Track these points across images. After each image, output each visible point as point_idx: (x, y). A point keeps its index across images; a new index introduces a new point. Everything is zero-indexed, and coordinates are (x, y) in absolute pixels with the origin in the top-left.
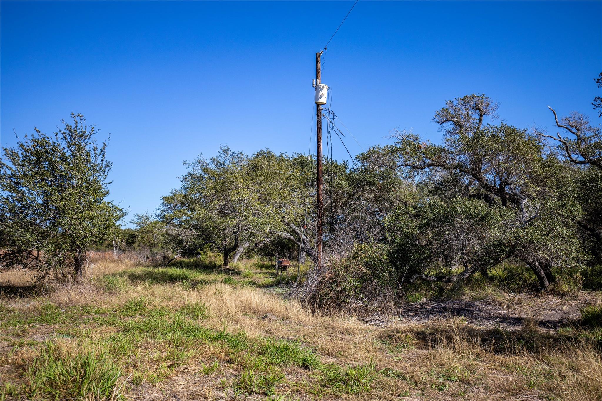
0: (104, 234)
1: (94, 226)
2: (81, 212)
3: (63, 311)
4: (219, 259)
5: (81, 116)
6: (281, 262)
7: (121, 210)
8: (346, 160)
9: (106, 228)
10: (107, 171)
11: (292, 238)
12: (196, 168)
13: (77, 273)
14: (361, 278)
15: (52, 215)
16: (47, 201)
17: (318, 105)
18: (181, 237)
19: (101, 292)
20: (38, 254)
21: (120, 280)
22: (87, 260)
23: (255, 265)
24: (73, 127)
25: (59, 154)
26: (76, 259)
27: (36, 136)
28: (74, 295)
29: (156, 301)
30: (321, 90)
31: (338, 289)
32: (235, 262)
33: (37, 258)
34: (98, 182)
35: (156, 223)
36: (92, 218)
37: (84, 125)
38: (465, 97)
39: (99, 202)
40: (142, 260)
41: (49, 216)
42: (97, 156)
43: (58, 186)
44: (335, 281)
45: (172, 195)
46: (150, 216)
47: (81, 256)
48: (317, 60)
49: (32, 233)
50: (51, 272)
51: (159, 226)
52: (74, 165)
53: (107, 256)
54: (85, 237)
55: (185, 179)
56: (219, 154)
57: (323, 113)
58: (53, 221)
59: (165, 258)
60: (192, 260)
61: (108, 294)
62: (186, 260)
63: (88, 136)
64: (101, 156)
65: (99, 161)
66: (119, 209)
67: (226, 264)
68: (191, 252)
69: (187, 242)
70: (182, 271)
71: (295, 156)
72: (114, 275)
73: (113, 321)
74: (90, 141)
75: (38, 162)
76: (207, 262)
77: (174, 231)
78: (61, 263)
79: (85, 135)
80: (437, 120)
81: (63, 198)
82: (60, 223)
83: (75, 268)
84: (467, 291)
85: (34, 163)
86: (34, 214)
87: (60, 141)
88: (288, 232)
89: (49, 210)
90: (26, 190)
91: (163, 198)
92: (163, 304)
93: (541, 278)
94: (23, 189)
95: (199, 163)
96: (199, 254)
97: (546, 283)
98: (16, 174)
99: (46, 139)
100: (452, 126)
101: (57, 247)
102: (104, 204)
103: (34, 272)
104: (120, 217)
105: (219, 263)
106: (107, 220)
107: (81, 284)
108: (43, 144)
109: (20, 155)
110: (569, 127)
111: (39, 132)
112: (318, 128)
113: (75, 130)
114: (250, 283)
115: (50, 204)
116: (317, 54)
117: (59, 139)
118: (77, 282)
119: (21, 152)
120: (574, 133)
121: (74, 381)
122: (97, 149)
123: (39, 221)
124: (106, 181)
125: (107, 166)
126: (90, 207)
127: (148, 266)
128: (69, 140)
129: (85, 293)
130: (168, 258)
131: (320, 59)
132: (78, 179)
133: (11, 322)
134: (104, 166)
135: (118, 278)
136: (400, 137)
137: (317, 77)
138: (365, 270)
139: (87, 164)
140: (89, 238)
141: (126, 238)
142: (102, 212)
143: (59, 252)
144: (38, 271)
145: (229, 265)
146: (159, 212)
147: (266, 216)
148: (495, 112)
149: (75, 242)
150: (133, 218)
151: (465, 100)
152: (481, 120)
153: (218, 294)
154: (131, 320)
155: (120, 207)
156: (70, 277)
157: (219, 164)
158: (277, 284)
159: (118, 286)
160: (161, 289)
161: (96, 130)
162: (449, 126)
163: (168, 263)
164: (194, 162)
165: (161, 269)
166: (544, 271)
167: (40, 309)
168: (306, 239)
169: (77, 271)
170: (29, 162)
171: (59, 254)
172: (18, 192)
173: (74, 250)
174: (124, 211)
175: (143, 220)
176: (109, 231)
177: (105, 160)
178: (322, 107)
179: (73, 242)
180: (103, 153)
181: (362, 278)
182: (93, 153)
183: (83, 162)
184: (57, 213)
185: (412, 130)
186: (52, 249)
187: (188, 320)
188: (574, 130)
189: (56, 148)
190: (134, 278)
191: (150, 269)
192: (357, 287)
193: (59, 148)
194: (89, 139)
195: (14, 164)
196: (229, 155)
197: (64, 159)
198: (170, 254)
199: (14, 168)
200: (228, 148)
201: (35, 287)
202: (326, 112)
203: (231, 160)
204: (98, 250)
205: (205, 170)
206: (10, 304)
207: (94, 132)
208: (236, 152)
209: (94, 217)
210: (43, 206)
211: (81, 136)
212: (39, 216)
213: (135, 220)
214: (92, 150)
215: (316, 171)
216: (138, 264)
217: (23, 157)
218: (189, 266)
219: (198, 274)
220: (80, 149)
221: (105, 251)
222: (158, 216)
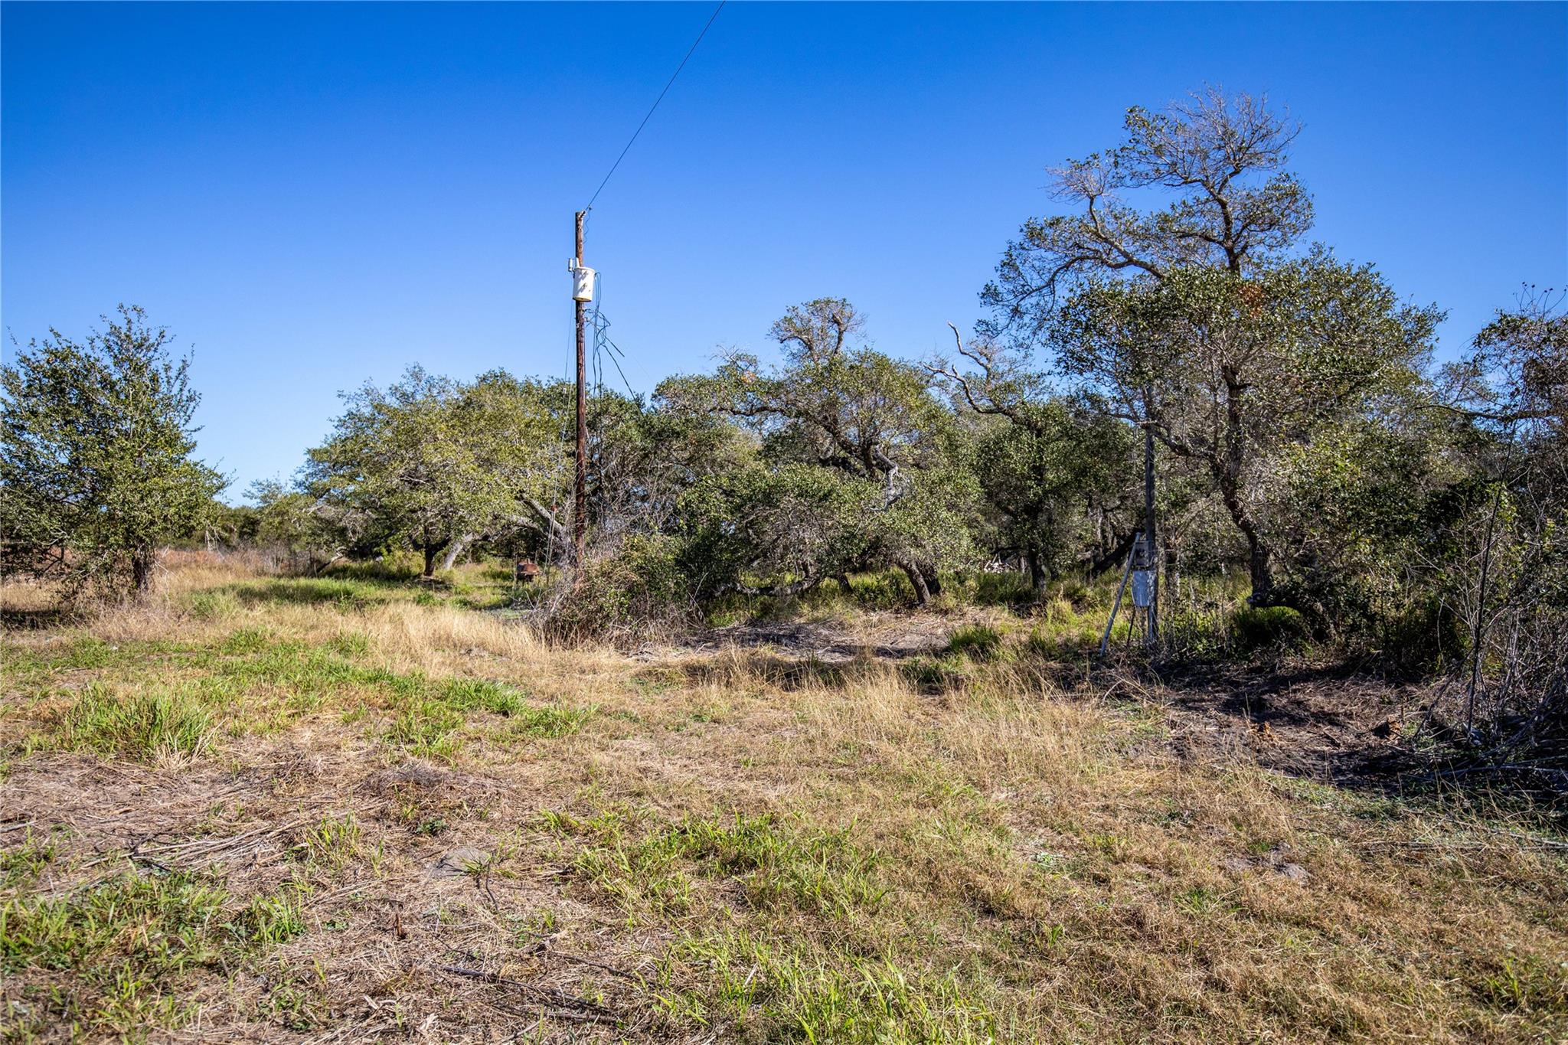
0: (188, 518)
1: (168, 505)
2: (143, 480)
3: (115, 648)
4: (416, 562)
5: (140, 312)
6: (522, 568)
7: (220, 477)
8: (640, 393)
9: (191, 508)
10: (190, 409)
11: (535, 525)
12: (361, 404)
13: (138, 586)
14: (630, 590)
15: (88, 485)
16: (78, 459)
17: (578, 303)
18: (342, 524)
19: (185, 619)
20: (63, 553)
21: (222, 599)
22: (157, 564)
23: (484, 574)
24: (124, 331)
25: (99, 376)
26: (137, 563)
27: (54, 344)
28: (134, 623)
29: (284, 632)
30: (583, 278)
31: (591, 607)
32: (447, 568)
33: (61, 560)
34: (174, 426)
35: (295, 497)
36: (165, 491)
37: (145, 326)
38: (815, 303)
39: (178, 462)
40: (270, 565)
41: (83, 486)
42: (172, 381)
43: (99, 433)
44: (589, 595)
45: (325, 446)
46: (283, 484)
47: (146, 557)
48: (577, 225)
49: (51, 515)
50: (90, 583)
51: (302, 502)
52: (127, 397)
53: (200, 559)
54: (152, 523)
55: (342, 423)
56: (405, 381)
57: (586, 316)
58: (90, 495)
59: (313, 561)
60: (365, 565)
61: (198, 622)
62: (354, 565)
63: (153, 345)
64: (179, 382)
65: (175, 390)
66: (216, 475)
67: (429, 572)
68: (361, 551)
69: (354, 532)
70: (343, 584)
71: (553, 383)
72: (210, 592)
73: (205, 661)
74: (157, 355)
75: (58, 390)
76: (394, 568)
77: (330, 512)
78: (107, 569)
79: (147, 344)
80: (775, 335)
81: (108, 455)
82: (103, 497)
83: (136, 577)
84: (806, 608)
85: (51, 392)
86: (54, 482)
87: (98, 354)
88: (526, 516)
89: (81, 474)
90: (36, 441)
91: (309, 451)
92: (297, 637)
93: (919, 589)
94: (31, 436)
95: (368, 394)
96: (380, 554)
97: (927, 596)
98: (14, 412)
99: (73, 349)
100: (798, 347)
101: (97, 541)
102: (188, 465)
103: (57, 585)
104: (219, 488)
105: (415, 570)
106: (192, 494)
107: (148, 604)
108: (67, 357)
109: (23, 378)
110: (977, 355)
111: (60, 336)
112: (579, 342)
113: (127, 336)
114: (461, 602)
115: (84, 465)
116: (577, 215)
117: (96, 350)
118: (140, 602)
119: (23, 370)
120: (982, 365)
121: (138, 729)
122: (170, 368)
123: (63, 495)
124: (190, 426)
125: (190, 399)
126: (160, 471)
127: (280, 577)
128: (117, 352)
129: (155, 618)
130: (318, 561)
131: (581, 223)
132: (136, 422)
133: (21, 665)
134: (185, 398)
135: (219, 596)
136: (727, 358)
137: (577, 256)
138: (635, 578)
139: (153, 395)
140: (160, 524)
141: (239, 524)
142: (184, 480)
143: (103, 549)
144: (63, 582)
145: (435, 573)
146: (300, 477)
147: (486, 489)
148: (861, 329)
149: (133, 533)
150: (250, 488)
151: (817, 307)
152: (840, 339)
153: (397, 622)
154: (236, 660)
155: (218, 471)
156: (125, 592)
157: (405, 397)
158: (508, 604)
159: (217, 610)
160: (297, 612)
161: (168, 335)
162: (795, 346)
163: (318, 571)
164: (359, 392)
165: (303, 582)
166: (924, 577)
167: (72, 645)
168: (561, 527)
169: (139, 582)
170: (41, 390)
171: (103, 553)
172: (20, 443)
173: (131, 546)
174: (224, 479)
175: (269, 492)
176: (197, 513)
177: (186, 389)
178: (585, 306)
179: (129, 532)
180: (181, 376)
181: (632, 590)
182: (163, 375)
183: (144, 393)
184: (97, 481)
185: (746, 348)
186: (90, 544)
187: (335, 658)
188: (983, 360)
189: (93, 365)
190: (248, 596)
191: (283, 582)
192: (621, 604)
193: (99, 364)
194: (155, 351)
195: (11, 393)
196: (423, 382)
197: (108, 384)
198: (322, 554)
199: (10, 400)
200: (421, 370)
201: (56, 612)
202: (592, 315)
203: (426, 391)
204: (182, 547)
205: (378, 407)
206: (13, 637)
207: (164, 340)
208: (436, 377)
209: (169, 488)
210: (69, 468)
211: (141, 346)
212: (62, 485)
213: (254, 491)
214: (161, 371)
215: (574, 412)
216: (261, 573)
217: (28, 381)
218: (357, 575)
219: (373, 588)
220: (138, 370)
221: (197, 549)
222: (300, 485)
